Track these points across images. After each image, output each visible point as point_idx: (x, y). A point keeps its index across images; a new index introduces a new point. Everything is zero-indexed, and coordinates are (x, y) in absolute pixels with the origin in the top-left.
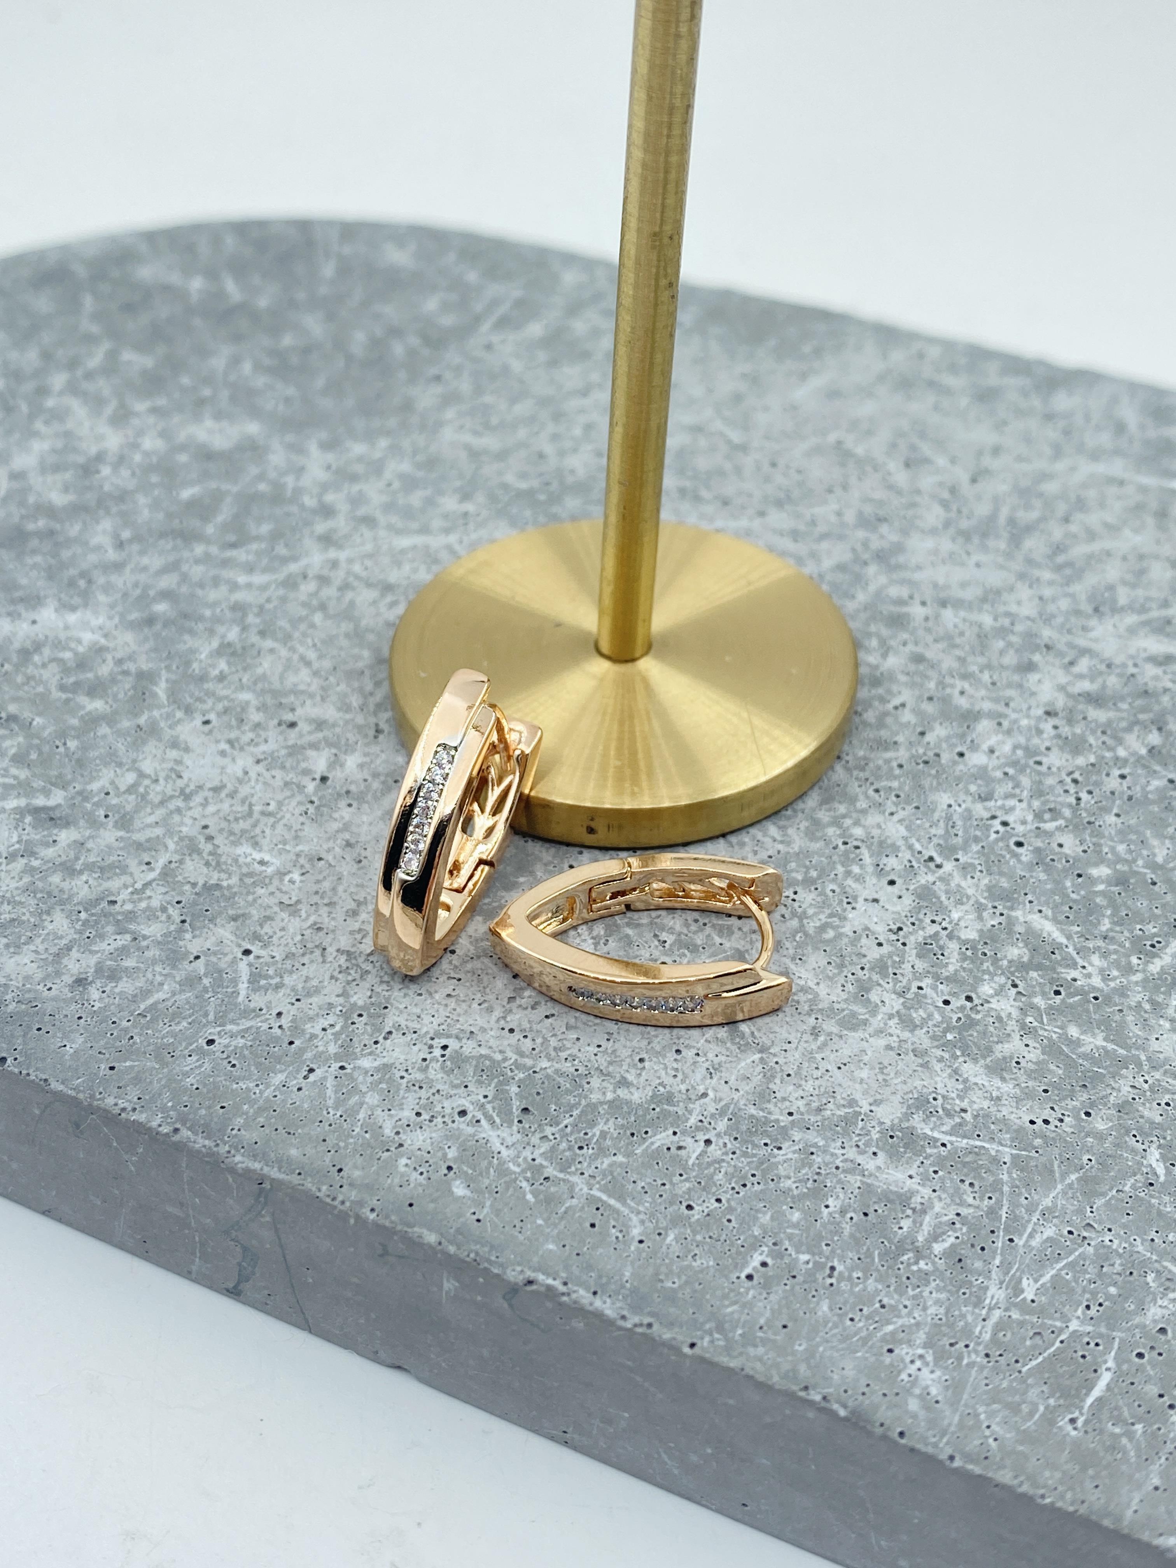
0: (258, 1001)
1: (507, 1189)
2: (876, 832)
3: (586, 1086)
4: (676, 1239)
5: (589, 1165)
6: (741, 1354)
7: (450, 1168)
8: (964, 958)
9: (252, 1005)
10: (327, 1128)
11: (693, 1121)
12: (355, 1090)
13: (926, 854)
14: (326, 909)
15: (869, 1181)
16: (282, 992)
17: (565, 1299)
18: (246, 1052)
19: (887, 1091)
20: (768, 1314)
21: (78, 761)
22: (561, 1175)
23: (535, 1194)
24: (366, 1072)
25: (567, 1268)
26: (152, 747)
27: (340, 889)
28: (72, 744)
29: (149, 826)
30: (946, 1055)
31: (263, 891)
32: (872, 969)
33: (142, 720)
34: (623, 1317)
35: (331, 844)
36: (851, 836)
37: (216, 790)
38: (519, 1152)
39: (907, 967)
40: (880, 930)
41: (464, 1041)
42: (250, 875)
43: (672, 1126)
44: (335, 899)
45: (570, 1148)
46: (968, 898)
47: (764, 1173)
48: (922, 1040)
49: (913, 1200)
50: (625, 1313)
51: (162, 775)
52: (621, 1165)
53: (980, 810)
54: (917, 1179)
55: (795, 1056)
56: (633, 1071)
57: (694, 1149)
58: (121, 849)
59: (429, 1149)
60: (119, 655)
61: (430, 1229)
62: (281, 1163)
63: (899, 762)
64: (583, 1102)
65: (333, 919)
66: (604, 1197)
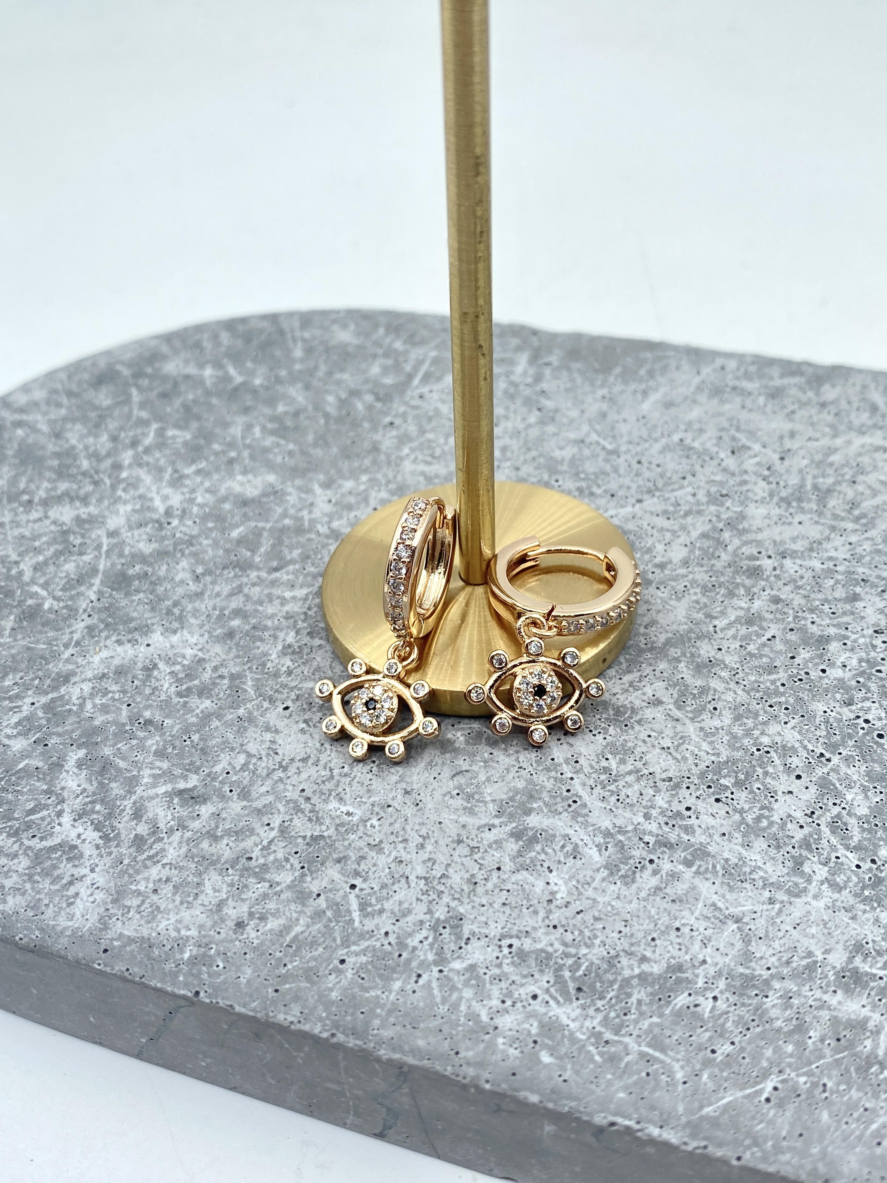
0: (370, 924)
1: (580, 1053)
2: (778, 739)
3: (619, 965)
4: (709, 1077)
5: (635, 1028)
6: (775, 1162)
7: (535, 1042)
8: (864, 830)
9: (366, 928)
10: (441, 1021)
11: (700, 983)
12: (453, 988)
13: (818, 751)
14: (402, 845)
15: (835, 1014)
16: (384, 916)
17: (639, 1134)
18: (370, 967)
19: (833, 941)
20: (787, 1127)
21: (202, 749)
22: (616, 1038)
23: (601, 1054)
24: (458, 972)
25: (637, 1110)
26: (252, 733)
27: (408, 828)
28: (196, 737)
29: (262, 795)
30: (868, 908)
31: (353, 836)
32: (800, 847)
33: (241, 712)
34: (685, 1143)
35: (394, 794)
36: (761, 744)
37: (304, 760)
38: (582, 1023)
39: (824, 841)
40: (799, 815)
41: (523, 939)
42: (342, 824)
43: (687, 989)
44: (407, 837)
45: (618, 1016)
46: (855, 782)
47: (761, 1016)
48: (846, 897)
49: (869, 1024)
50: (686, 1139)
51: (264, 753)
52: (657, 1025)
53: (847, 713)
54: (868, 1008)
55: (761, 922)
56: (648, 948)
57: (707, 1005)
58: (247, 815)
59: (517, 1028)
60: (214, 664)
61: (532, 1092)
62: (414, 1051)
63: (782, 681)
64: (619, 978)
65: (409, 852)
66: (650, 1051)
